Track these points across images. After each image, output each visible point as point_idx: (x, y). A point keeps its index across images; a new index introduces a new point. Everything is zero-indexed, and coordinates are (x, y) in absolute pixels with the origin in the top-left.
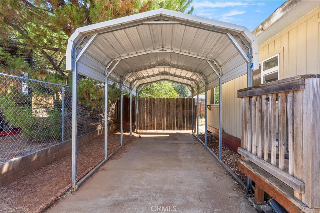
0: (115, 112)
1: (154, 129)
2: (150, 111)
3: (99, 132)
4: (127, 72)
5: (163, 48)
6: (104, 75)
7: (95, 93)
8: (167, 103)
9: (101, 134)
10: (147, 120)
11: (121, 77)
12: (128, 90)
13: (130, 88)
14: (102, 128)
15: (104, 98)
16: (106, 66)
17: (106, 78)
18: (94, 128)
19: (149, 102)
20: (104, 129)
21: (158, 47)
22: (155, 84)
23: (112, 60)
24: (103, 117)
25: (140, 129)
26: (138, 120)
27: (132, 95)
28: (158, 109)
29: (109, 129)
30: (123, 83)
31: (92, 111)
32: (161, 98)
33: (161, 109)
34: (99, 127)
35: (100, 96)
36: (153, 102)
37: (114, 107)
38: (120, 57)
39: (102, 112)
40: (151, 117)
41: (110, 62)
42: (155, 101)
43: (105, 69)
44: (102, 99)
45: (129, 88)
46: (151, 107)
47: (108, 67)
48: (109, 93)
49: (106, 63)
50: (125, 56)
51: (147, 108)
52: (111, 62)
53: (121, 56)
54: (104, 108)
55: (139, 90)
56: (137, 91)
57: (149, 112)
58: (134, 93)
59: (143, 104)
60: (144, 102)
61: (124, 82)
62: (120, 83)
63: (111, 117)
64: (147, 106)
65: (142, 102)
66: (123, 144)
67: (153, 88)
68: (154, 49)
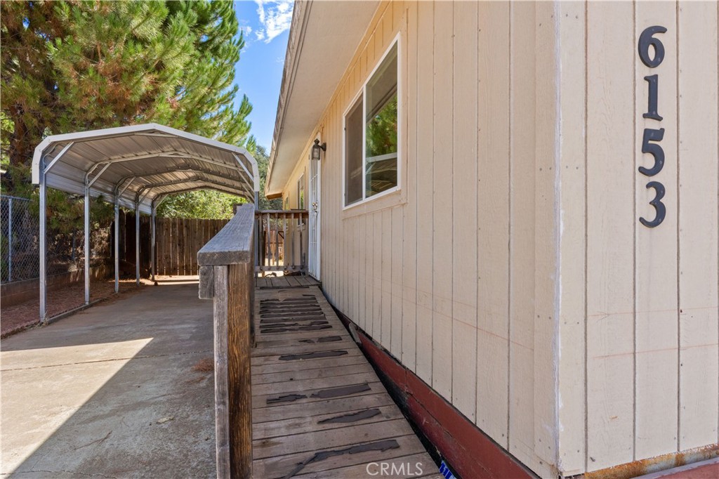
0: (109, 245)
1: (188, 273)
2: (180, 241)
3: (74, 276)
4: (126, 177)
5: (176, 151)
6: (84, 184)
7: (68, 208)
8: (212, 227)
9: (77, 279)
10: (175, 258)
11: (115, 184)
12: (131, 204)
13: (136, 201)
14: (81, 270)
15: (84, 216)
16: (87, 171)
17: (86, 188)
18: (65, 268)
19: (177, 226)
20: (83, 272)
21: (168, 150)
22: (197, 194)
23: (97, 163)
24: (81, 254)
25: (161, 274)
26: (155, 258)
27: (140, 212)
28: (195, 238)
29: (94, 272)
30: (120, 194)
31: (56, 242)
32: (200, 218)
33: (201, 237)
34: (74, 269)
35: (77, 213)
36: (186, 226)
37: (107, 235)
38: (110, 159)
39: (80, 243)
40: (182, 253)
41: (93, 165)
42: (190, 224)
43: (85, 176)
44: (80, 219)
45: (132, 200)
46: (183, 234)
47: (91, 172)
48: (91, 210)
49: (87, 167)
50: (117, 159)
51: (173, 236)
52: (96, 166)
53: (112, 158)
54: (84, 234)
55: (158, 204)
56: (152, 206)
57: (178, 242)
58: (145, 208)
59: (167, 229)
60: (167, 226)
61: (121, 192)
62: (114, 193)
63: (99, 253)
64: (173, 232)
65: (165, 225)
66: (119, 291)
67: (193, 200)
68: (163, 152)
